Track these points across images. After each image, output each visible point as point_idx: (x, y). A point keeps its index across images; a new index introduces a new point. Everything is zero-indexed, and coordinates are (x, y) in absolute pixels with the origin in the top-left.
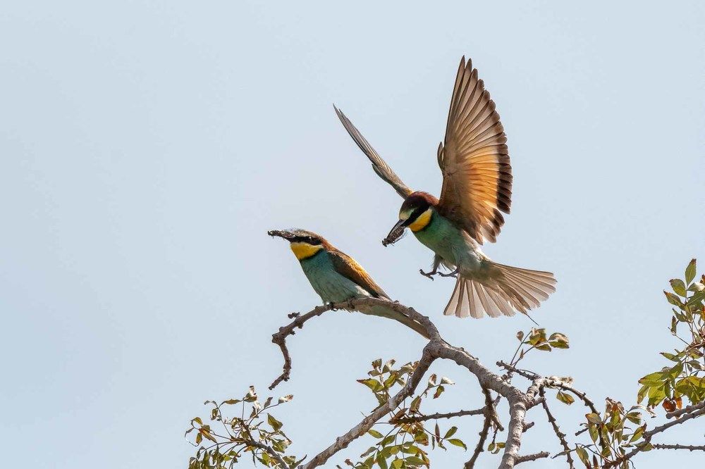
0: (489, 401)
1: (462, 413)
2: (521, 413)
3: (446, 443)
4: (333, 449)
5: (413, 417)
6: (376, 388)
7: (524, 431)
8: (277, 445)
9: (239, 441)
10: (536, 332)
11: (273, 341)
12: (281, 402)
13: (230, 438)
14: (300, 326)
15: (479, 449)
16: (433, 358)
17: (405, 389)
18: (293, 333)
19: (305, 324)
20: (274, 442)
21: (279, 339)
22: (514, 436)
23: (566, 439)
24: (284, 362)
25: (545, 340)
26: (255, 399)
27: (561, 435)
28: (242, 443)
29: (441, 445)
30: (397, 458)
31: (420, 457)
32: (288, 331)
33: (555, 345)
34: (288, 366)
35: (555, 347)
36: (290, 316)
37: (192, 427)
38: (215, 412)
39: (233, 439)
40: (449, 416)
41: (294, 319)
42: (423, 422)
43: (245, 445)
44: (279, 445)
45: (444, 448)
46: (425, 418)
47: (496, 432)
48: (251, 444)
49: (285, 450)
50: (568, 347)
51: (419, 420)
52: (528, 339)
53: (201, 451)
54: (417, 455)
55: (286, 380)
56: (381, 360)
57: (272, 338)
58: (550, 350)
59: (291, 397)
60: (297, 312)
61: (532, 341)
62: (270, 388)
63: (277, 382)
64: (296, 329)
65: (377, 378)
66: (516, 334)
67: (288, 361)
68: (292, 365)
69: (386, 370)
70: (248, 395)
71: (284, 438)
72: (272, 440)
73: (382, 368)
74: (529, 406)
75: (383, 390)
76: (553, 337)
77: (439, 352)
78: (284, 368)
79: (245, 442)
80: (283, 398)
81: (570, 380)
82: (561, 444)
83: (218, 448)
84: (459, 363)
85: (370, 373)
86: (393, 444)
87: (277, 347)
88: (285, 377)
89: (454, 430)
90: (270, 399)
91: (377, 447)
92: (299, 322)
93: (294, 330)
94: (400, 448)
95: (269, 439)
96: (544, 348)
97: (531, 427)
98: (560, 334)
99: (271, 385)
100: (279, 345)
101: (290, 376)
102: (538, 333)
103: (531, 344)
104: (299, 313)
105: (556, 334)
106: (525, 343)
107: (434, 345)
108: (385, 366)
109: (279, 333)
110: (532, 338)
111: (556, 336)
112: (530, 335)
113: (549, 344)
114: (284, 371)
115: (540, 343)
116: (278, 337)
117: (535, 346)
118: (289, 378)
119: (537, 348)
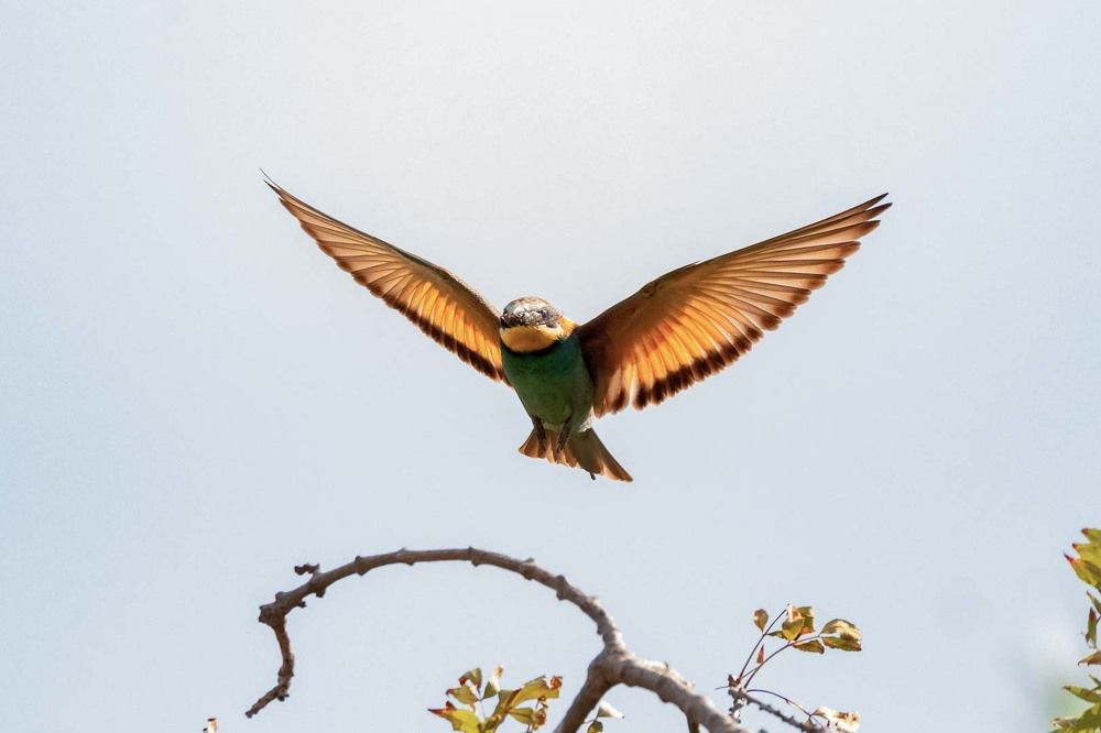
10: (795, 614)
11: (260, 620)
14: (320, 594)
16: (607, 685)
18: (303, 605)
19: (329, 589)
21: (274, 616)
24: (279, 662)
25: (811, 630)
32: (293, 600)
33: (833, 643)
34: (287, 672)
35: (833, 647)
36: (300, 570)
41: (307, 577)
50: (859, 649)
52: (777, 628)
55: (282, 699)
56: (481, 671)
57: (258, 613)
58: (822, 651)
60: (313, 564)
61: (786, 633)
62: (249, 714)
63: (262, 703)
64: (310, 599)
65: (469, 707)
67: (288, 661)
68: (296, 670)
69: (490, 692)
73: (482, 689)
76: (830, 628)
77: (622, 673)
78: (280, 674)
81: (855, 719)
85: (449, 692)
88: (279, 693)
92: (319, 586)
96: (810, 647)
98: (844, 621)
99: (249, 708)
100: (273, 628)
101: (289, 691)
102: (800, 617)
103: (783, 637)
104: (317, 567)
105: (836, 621)
106: (772, 634)
107: (610, 659)
108: (489, 684)
109: (275, 603)
110: (786, 626)
111: (836, 625)
112: (783, 619)
113: (821, 641)
114: (279, 680)
115: (801, 638)
116: (273, 612)
117: (792, 642)
118: (287, 696)
119: (796, 647)
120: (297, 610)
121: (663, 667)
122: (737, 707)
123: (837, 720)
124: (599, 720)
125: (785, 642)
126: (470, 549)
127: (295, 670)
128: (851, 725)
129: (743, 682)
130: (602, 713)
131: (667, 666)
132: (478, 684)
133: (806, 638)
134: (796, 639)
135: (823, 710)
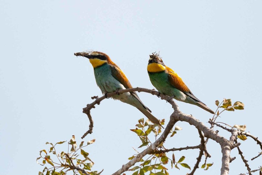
0: (203, 142)
1: (188, 148)
2: (228, 152)
3: (179, 165)
4: (120, 171)
5: (161, 150)
6: (140, 134)
7: (230, 162)
8: (86, 166)
9: (66, 166)
10: (226, 101)
11: (83, 112)
12: (88, 144)
13: (61, 164)
14: (99, 104)
15: (196, 167)
16: (176, 121)
17: (161, 138)
18: (94, 107)
19: (101, 102)
20: (84, 165)
21: (87, 111)
22: (225, 165)
23: (248, 163)
25: (231, 105)
26: (75, 142)
27: (245, 161)
28: (67, 167)
29: (176, 166)
30: (151, 173)
31: (164, 172)
32: (91, 106)
33: (237, 108)
34: (91, 126)
35: (236, 109)
36: (93, 98)
37: (40, 156)
38: (52, 149)
39: (62, 165)
40: (180, 149)
41: (95, 100)
42: (166, 153)
43: (69, 168)
44: (88, 166)
45: (178, 168)
46: (167, 151)
47: (206, 158)
48: (73, 168)
49: (91, 168)
50: (243, 109)
51: (164, 152)
52: (222, 105)
53: (46, 170)
54: (162, 171)
55: (90, 133)
56: (143, 119)
57: (83, 110)
58: (234, 110)
59: (94, 141)
60: (96, 96)
61: (224, 106)
62: (82, 138)
63: (85, 135)
64: (96, 105)
65: (141, 129)
66: (215, 103)
67: (92, 123)
70: (71, 141)
71: (90, 162)
72: (84, 164)
73: (144, 124)
74: (232, 148)
75: (144, 135)
76: (236, 104)
77: (179, 118)
78: (90, 126)
79: (70, 167)
80: (90, 142)
81: (245, 127)
82: (246, 166)
83: (55, 169)
84: (191, 124)
85: (137, 125)
86: (149, 165)
87: (86, 115)
88: (90, 132)
89: (183, 158)
90: (83, 142)
91: (140, 166)
92: (98, 102)
93: (95, 106)
94: (153, 167)
95: (82, 163)
96: (231, 109)
97: (234, 160)
98: (239, 102)
99: (82, 136)
100: (87, 114)
101: (93, 131)
102: (227, 102)
103: (223, 107)
104: (97, 96)
105: (237, 102)
106: (220, 107)
107: (176, 114)
108: (146, 122)
109: (87, 107)
110: (224, 104)
111: (237, 103)
112: (223, 103)
113: (233, 108)
114: (89, 128)
115: (228, 107)
116: (86, 109)
117: (226, 109)
118: (92, 132)
119: (227, 110)
120: (93, 109)
121: (191, 116)
122: (212, 127)
123: (240, 128)
124: (175, 131)
125: (224, 109)
126: (137, 88)
127: (94, 125)
128: (244, 129)
129: (214, 120)
130: (176, 129)
131: (191, 115)
132: (143, 122)
133: (229, 107)
134: (227, 108)
135: (236, 126)
